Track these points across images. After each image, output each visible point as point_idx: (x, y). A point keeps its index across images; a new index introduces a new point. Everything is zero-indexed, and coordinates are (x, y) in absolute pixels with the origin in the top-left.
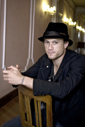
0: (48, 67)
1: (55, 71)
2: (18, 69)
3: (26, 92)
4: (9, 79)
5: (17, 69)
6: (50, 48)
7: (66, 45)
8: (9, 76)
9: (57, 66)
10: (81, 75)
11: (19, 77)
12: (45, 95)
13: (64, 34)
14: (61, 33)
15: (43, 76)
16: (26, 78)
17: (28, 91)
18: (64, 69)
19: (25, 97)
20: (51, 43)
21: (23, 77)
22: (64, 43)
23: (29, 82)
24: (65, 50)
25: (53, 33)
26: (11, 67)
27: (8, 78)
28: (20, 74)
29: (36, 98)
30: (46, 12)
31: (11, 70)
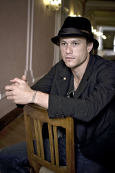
0: (65, 79)
1: (76, 84)
2: (26, 81)
3: (35, 114)
4: (14, 97)
5: (24, 82)
6: (68, 51)
7: (90, 47)
8: (14, 93)
9: (78, 78)
10: (113, 89)
11: (28, 93)
12: (65, 117)
13: (87, 32)
14: (83, 31)
15: (59, 92)
16: (39, 94)
17: (39, 112)
18: (89, 81)
19: (35, 120)
20: (69, 44)
21: (33, 92)
22: (87, 44)
23: (43, 99)
24: (89, 55)
25: (71, 30)
26: (16, 79)
27: (12, 95)
28: (29, 88)
29: (51, 122)
30: (47, 6)
31: (16, 84)
